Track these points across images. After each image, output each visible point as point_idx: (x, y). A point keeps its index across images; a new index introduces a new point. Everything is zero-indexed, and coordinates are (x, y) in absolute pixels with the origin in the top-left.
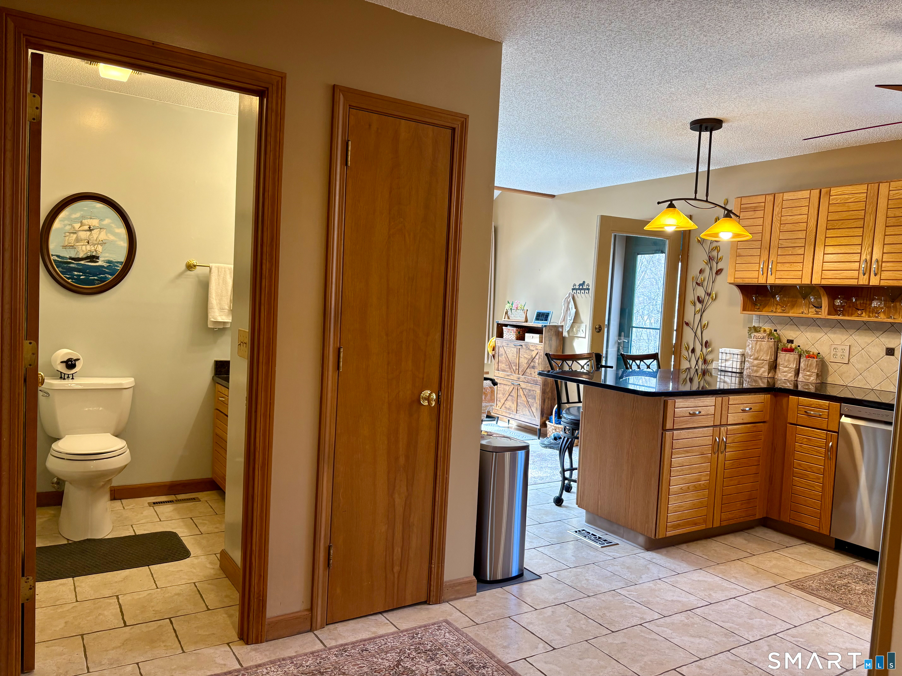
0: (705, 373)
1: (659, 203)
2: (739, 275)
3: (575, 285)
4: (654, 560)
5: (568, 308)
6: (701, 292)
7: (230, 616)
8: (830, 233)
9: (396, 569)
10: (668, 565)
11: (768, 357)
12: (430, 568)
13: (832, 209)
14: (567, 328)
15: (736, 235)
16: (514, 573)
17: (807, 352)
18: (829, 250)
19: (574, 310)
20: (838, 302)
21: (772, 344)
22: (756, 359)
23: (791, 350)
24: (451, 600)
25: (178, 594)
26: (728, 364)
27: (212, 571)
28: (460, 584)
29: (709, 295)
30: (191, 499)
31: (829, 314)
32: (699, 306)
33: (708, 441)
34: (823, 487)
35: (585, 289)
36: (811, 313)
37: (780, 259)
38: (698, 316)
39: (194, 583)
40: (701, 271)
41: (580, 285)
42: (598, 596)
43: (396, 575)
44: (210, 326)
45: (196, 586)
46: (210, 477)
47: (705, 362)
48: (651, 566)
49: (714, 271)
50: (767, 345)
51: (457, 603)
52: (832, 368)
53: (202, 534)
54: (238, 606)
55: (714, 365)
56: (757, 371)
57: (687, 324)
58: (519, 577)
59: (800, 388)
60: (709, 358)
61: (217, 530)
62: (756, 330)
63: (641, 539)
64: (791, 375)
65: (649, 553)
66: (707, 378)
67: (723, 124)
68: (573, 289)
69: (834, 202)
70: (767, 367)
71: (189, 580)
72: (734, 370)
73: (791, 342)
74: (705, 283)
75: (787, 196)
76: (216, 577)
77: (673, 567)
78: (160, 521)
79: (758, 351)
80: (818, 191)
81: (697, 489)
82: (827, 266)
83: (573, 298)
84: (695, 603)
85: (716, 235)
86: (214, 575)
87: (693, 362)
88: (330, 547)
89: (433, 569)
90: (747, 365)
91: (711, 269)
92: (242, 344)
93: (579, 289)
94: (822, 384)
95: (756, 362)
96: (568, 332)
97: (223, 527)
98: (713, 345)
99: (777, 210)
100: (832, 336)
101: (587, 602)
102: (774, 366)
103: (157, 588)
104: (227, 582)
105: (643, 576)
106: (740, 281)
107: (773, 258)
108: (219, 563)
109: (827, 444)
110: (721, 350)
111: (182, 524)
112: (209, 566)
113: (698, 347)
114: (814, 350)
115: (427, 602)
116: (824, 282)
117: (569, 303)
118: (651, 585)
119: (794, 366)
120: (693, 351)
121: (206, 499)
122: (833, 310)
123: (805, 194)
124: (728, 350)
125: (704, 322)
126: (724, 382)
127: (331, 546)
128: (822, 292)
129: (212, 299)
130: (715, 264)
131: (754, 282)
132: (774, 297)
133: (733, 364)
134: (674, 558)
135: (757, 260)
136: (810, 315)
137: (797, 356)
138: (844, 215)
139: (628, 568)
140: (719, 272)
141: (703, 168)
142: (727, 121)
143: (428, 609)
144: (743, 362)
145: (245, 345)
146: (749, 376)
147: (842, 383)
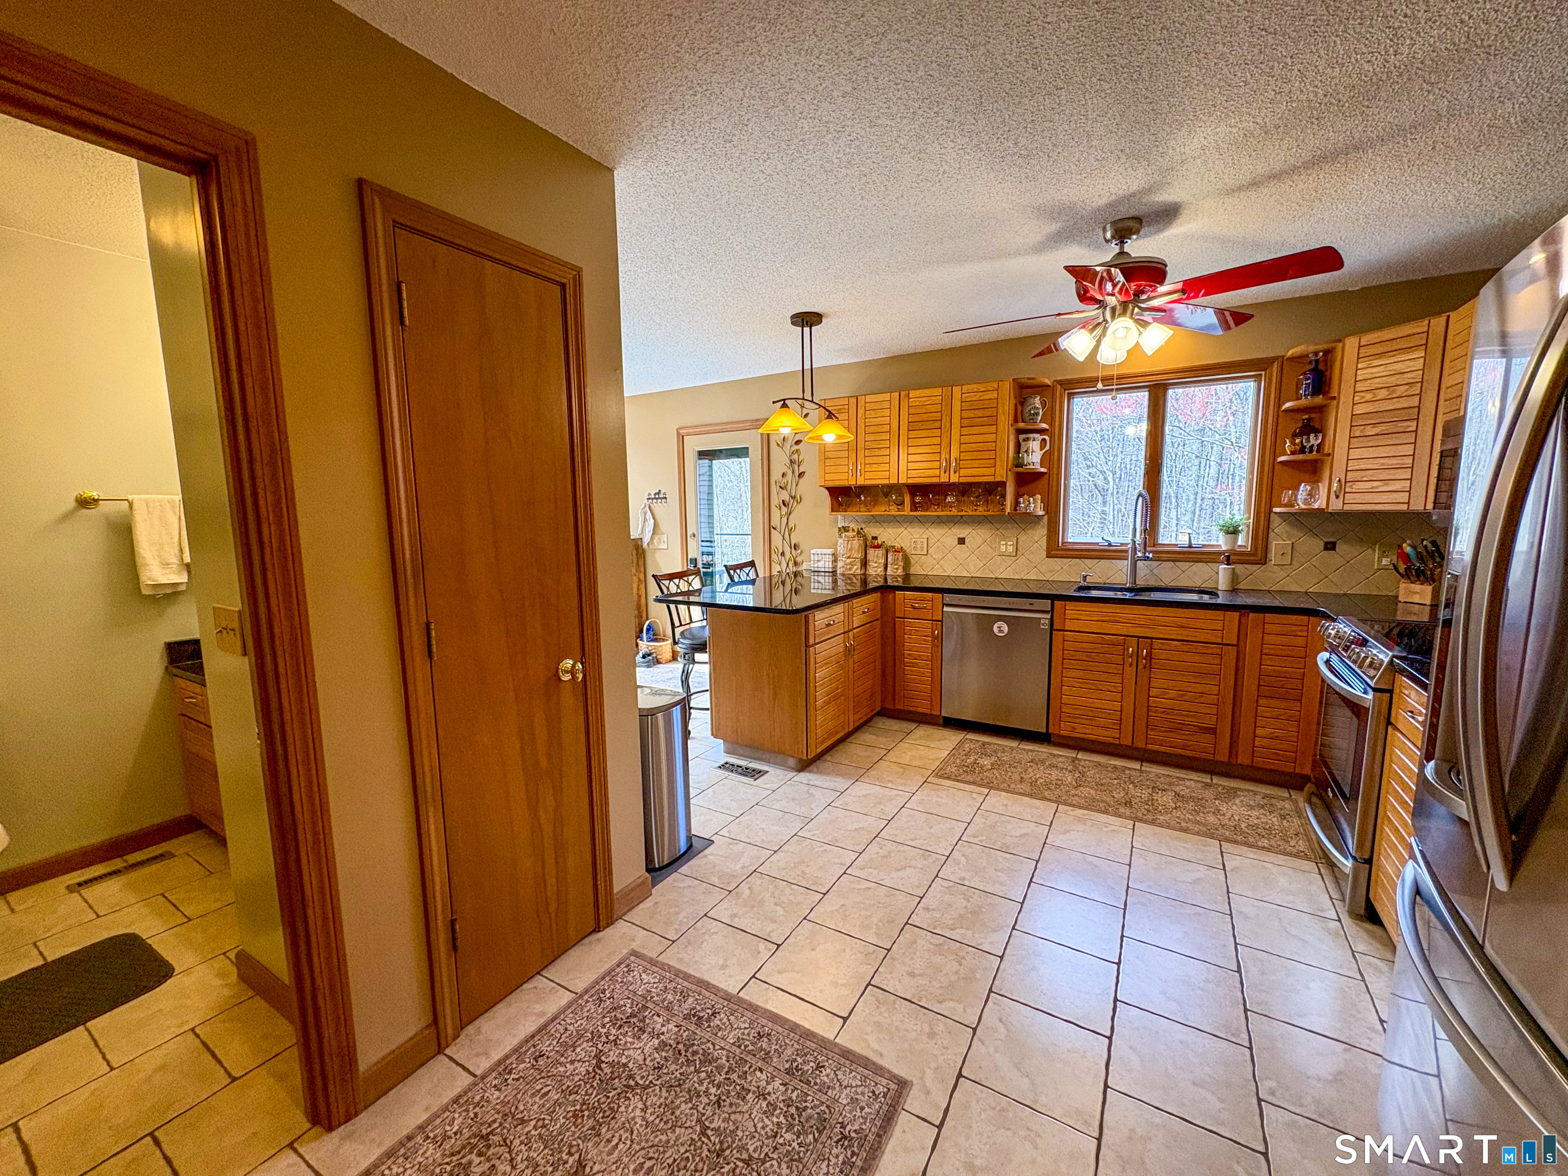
0: (796, 574)
1: (774, 402)
2: (828, 477)
3: (649, 494)
4: (811, 783)
5: (645, 520)
6: (785, 496)
7: (282, 1078)
8: (912, 434)
9: (553, 907)
10: (826, 785)
11: (859, 555)
12: (595, 885)
13: (912, 411)
14: (646, 540)
15: (840, 437)
16: (683, 847)
17: (893, 547)
18: (911, 450)
19: (652, 521)
20: (918, 499)
21: (861, 542)
22: (849, 557)
23: (878, 547)
24: (625, 914)
25: (162, 1068)
26: (821, 564)
27: (227, 992)
28: (632, 890)
29: (793, 498)
30: (155, 858)
31: (911, 511)
32: (784, 509)
33: (841, 648)
34: (932, 673)
35: (662, 499)
36: (893, 511)
37: (868, 460)
38: (784, 520)
39: (193, 1030)
40: (784, 475)
41: (655, 494)
42: (785, 848)
43: (553, 915)
44: (145, 592)
45: (198, 1036)
46: (188, 812)
47: (796, 564)
48: (812, 790)
49: (797, 474)
50: (857, 543)
51: (631, 916)
52: (913, 560)
53: (190, 920)
54: (295, 1050)
55: (805, 566)
56: (850, 569)
57: (774, 529)
58: (690, 851)
59: (890, 582)
60: (799, 559)
61: (219, 905)
62: (845, 529)
63: (791, 762)
64: (880, 570)
65: (802, 774)
66: (799, 579)
67: (823, 320)
68: (648, 499)
69: (914, 404)
70: (859, 564)
71: (179, 1026)
72: (827, 570)
73: (875, 538)
74: (789, 487)
75: (869, 398)
76: (235, 1001)
77: (832, 786)
78: (98, 916)
79: (851, 550)
80: (897, 394)
81: (836, 698)
82: (911, 466)
83: (650, 508)
84: (876, 825)
85: (819, 438)
86: (230, 997)
87: (784, 565)
88: (453, 922)
89: (599, 887)
90: (840, 564)
91: (793, 472)
92: (224, 632)
93: (655, 498)
94: (907, 576)
95: (849, 561)
96: (648, 544)
97: (230, 896)
98: (802, 547)
99: (861, 412)
100: (912, 530)
101: (778, 861)
102: (865, 563)
103: (112, 1069)
104: (260, 1004)
105: (813, 806)
106: (831, 484)
107: (861, 458)
108: (235, 969)
109: (933, 632)
110: (812, 552)
111: (145, 911)
112: (217, 982)
113: (787, 550)
114: (897, 545)
115: (597, 929)
116: (910, 481)
117: (645, 514)
118: (826, 815)
119: (882, 561)
120: (783, 554)
121: (186, 849)
122: (914, 507)
123: (887, 396)
124: (819, 551)
125: (791, 525)
126: (819, 582)
127: (456, 920)
128: (905, 490)
129: (142, 551)
130: (796, 467)
131: (845, 483)
132: (859, 497)
133: (825, 564)
134: (827, 774)
135: (845, 461)
136: (893, 513)
137: (884, 552)
138: (925, 417)
139: (793, 800)
140: (801, 475)
141: (807, 366)
142: (827, 317)
143: (599, 940)
144: (835, 561)
145: (231, 633)
146: (843, 575)
147: (923, 573)
